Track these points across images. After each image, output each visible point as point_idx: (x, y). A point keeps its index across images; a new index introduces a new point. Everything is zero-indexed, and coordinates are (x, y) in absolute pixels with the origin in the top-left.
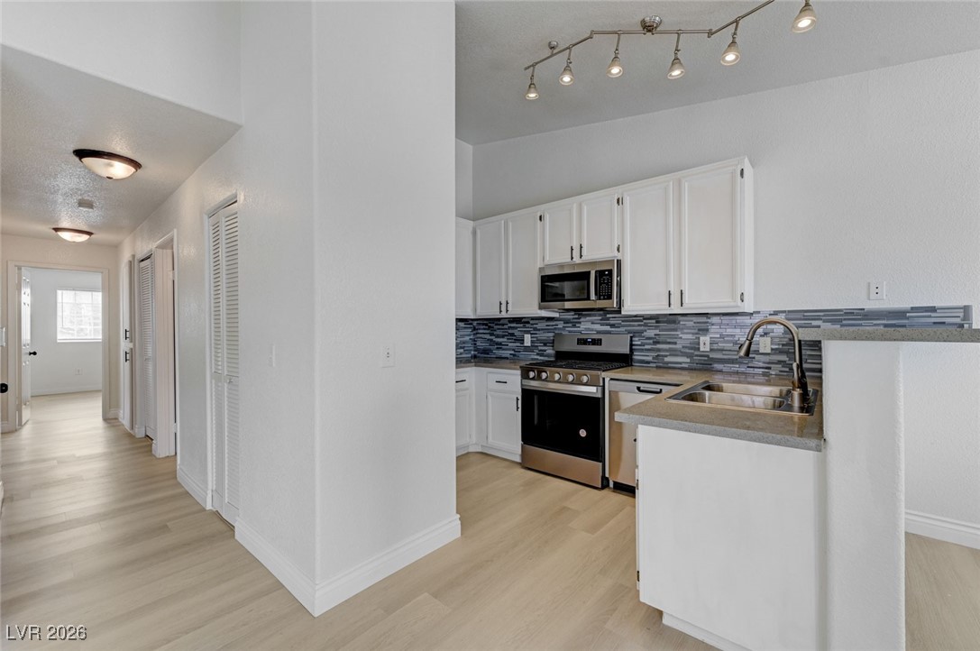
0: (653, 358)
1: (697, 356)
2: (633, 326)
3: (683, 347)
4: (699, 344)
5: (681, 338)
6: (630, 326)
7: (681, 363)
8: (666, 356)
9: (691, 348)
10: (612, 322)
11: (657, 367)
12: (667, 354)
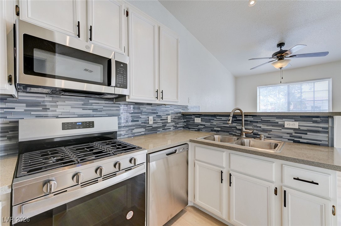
0: (126, 132)
1: (148, 127)
2: (113, 110)
3: (142, 123)
4: (148, 120)
5: (141, 118)
6: (111, 110)
7: (141, 132)
8: (133, 129)
9: (145, 123)
10: (95, 107)
11: (128, 137)
12: (135, 128)
